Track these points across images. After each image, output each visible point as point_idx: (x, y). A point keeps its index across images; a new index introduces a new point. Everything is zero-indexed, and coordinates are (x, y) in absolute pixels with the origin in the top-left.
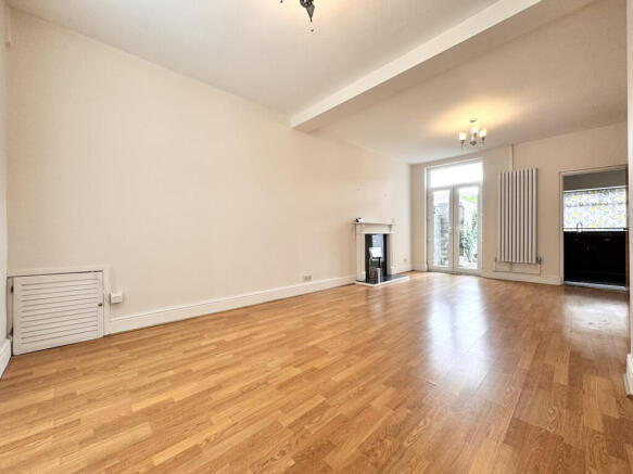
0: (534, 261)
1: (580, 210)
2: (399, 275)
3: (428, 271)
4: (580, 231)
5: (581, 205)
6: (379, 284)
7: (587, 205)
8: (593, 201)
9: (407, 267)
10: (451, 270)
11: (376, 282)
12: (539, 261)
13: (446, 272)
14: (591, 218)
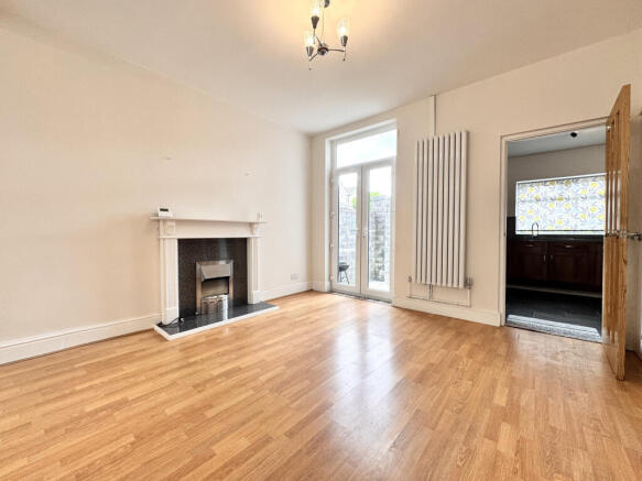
0: (461, 285)
1: (536, 206)
2: (265, 305)
3: (331, 291)
4: (535, 233)
5: (538, 200)
6: (226, 321)
7: (545, 199)
8: (551, 195)
9: (301, 286)
10: (357, 291)
11: (219, 319)
12: (468, 284)
13: (349, 294)
14: (549, 217)
